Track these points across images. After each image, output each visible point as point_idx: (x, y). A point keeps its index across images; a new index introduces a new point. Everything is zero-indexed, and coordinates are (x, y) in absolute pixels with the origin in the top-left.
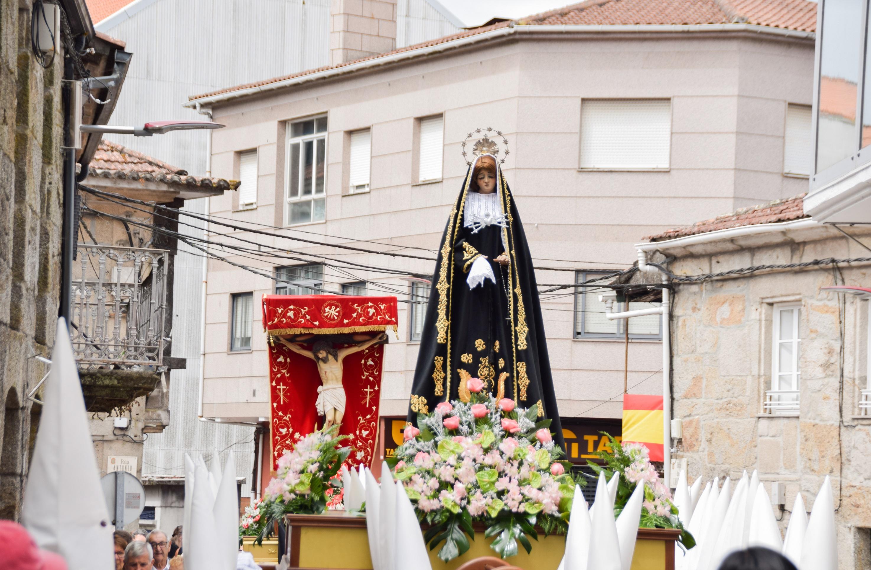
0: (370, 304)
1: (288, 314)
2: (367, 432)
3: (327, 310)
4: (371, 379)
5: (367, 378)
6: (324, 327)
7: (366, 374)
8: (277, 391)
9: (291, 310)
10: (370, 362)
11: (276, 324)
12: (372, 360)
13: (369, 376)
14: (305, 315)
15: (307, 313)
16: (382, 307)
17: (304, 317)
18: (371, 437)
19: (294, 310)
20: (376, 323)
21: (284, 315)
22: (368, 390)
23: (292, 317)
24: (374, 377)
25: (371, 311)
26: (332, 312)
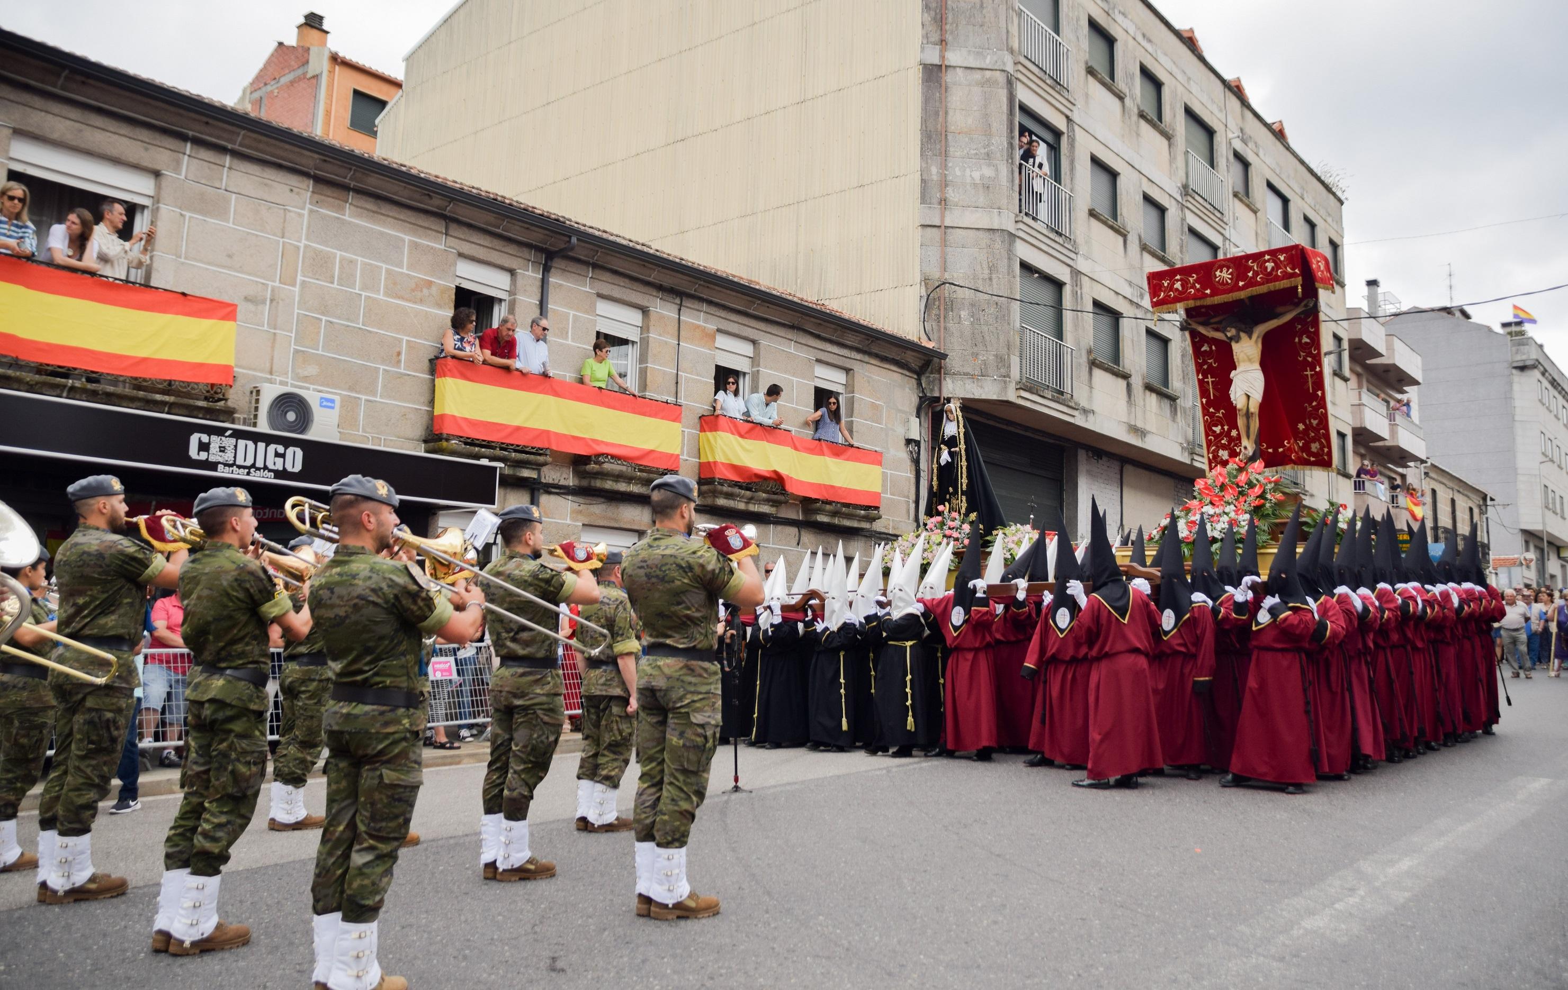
0: (1267, 257)
1: (1175, 286)
3: (1218, 273)
4: (1310, 359)
5: (1305, 359)
6: (1217, 295)
7: (1302, 354)
8: (1205, 385)
9: (1177, 280)
10: (1305, 340)
11: (1162, 299)
12: (1307, 337)
13: (1307, 356)
14: (1194, 284)
15: (1196, 281)
16: (1282, 258)
17: (1193, 287)
19: (1181, 280)
20: (1277, 279)
21: (1171, 287)
22: (1309, 373)
23: (1180, 289)
24: (1313, 357)
25: (1269, 265)
26: (1224, 275)
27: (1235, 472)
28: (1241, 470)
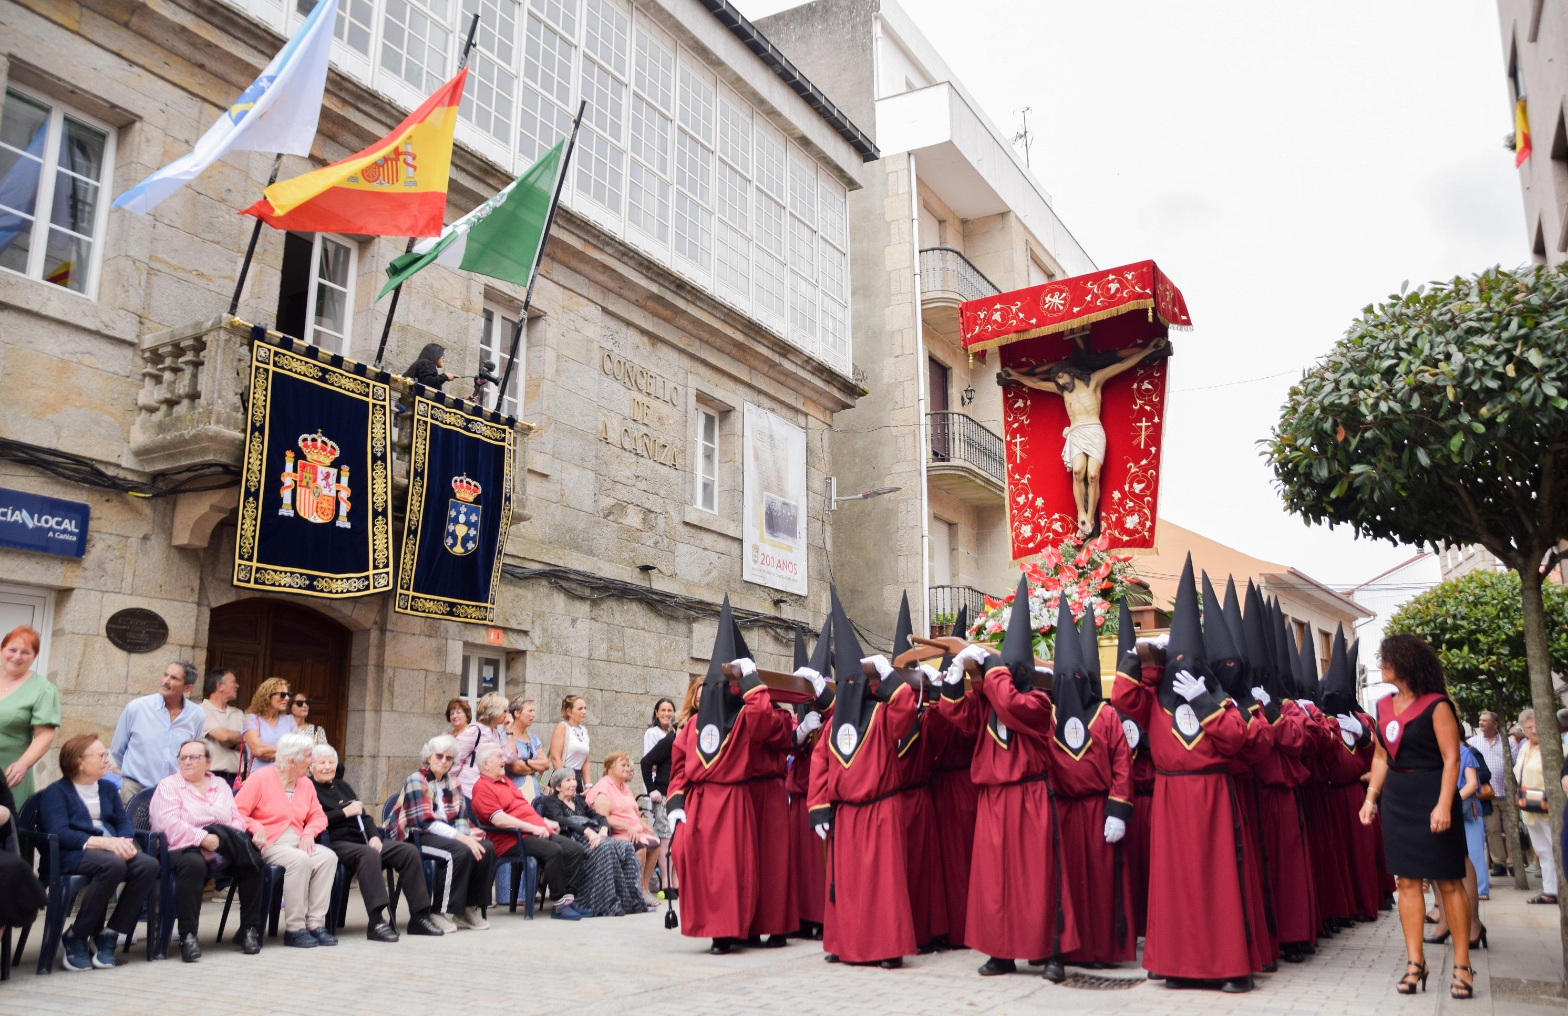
0: (1111, 277)
1: (994, 318)
2: (1143, 485)
3: (1048, 299)
4: (1148, 408)
5: (1142, 407)
6: (1044, 325)
7: (1139, 402)
8: (1013, 446)
9: (997, 310)
10: (1146, 386)
11: (978, 335)
12: (1149, 383)
13: (1145, 404)
14: (1016, 314)
15: (1020, 310)
16: (1130, 277)
18: (1148, 492)
19: (1001, 309)
20: (1122, 301)
21: (988, 320)
22: (1144, 424)
23: (999, 320)
24: (1153, 405)
25: (1113, 287)
26: (1055, 301)
27: (1072, 550)
28: (1079, 548)
